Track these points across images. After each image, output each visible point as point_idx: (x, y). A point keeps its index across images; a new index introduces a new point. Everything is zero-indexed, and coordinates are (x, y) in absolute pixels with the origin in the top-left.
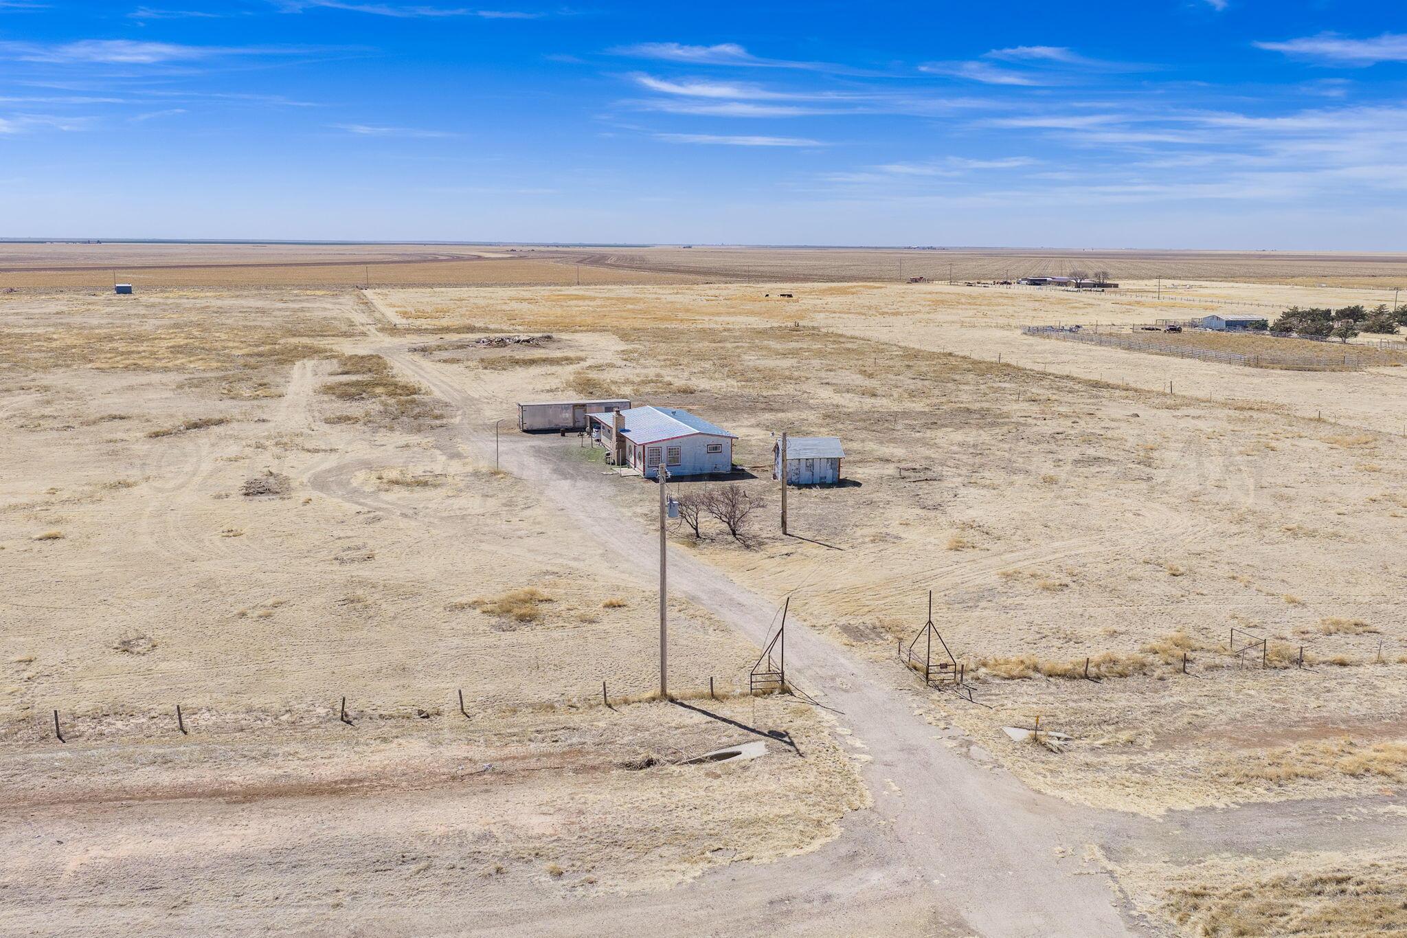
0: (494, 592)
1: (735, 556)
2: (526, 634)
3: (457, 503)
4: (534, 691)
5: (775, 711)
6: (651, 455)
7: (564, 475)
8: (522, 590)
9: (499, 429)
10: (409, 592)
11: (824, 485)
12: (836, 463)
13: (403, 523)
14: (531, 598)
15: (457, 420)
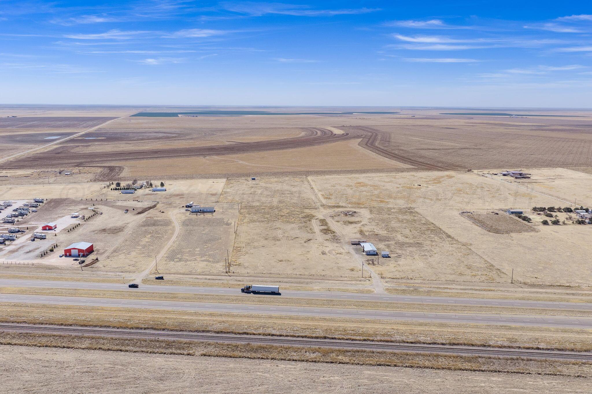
0: (350, 268)
1: (372, 266)
2: (353, 272)
3: (345, 257)
4: (353, 276)
5: (370, 279)
6: (367, 252)
7: (357, 253)
8: (352, 268)
9: (348, 243)
10: (343, 267)
11: (386, 257)
12: (388, 255)
13: (340, 259)
14: (353, 269)
15: (342, 241)
